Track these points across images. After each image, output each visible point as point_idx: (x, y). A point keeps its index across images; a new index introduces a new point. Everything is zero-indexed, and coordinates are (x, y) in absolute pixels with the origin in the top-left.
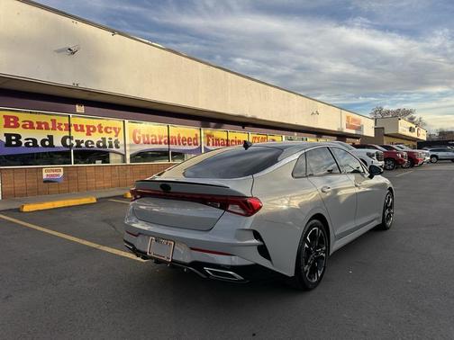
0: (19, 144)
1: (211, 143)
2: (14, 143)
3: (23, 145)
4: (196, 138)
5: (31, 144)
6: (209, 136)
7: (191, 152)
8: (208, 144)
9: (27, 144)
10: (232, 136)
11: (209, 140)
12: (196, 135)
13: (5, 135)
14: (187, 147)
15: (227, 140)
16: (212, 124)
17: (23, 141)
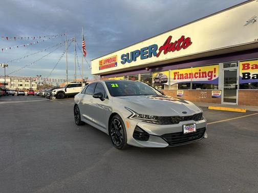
0: (249, 77)
2: (246, 77)
3: (251, 78)
5: (255, 77)
9: (253, 78)
13: (243, 73)
17: (251, 76)
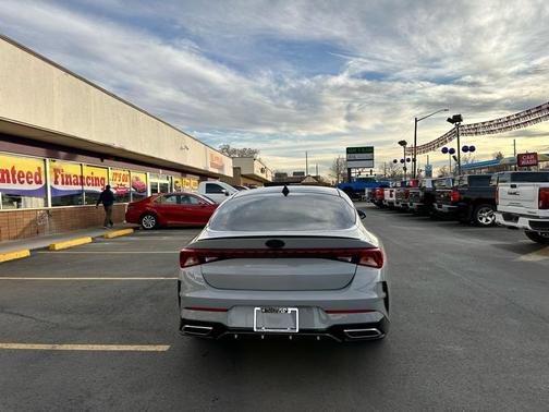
1: (60, 180)
4: (39, 174)
6: (56, 171)
7: (30, 193)
8: (56, 183)
10: (87, 171)
11: (56, 177)
12: (39, 168)
14: (26, 187)
15: (82, 177)
16: (62, 154)
